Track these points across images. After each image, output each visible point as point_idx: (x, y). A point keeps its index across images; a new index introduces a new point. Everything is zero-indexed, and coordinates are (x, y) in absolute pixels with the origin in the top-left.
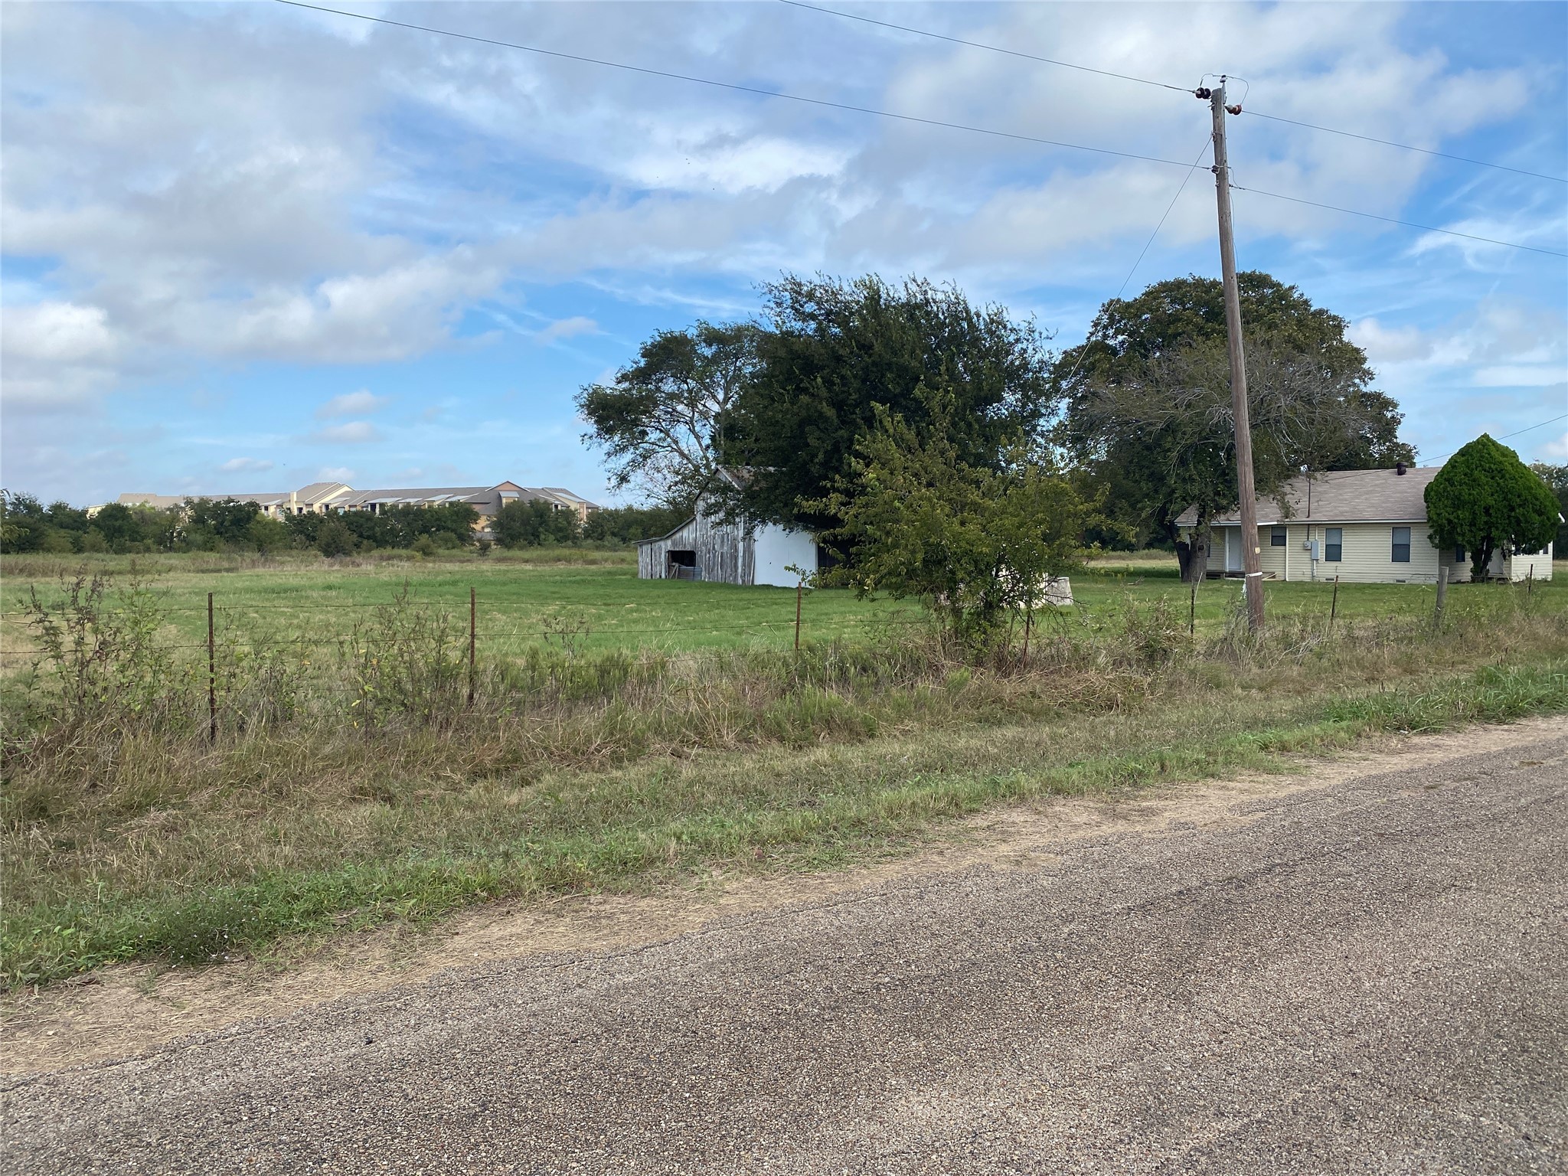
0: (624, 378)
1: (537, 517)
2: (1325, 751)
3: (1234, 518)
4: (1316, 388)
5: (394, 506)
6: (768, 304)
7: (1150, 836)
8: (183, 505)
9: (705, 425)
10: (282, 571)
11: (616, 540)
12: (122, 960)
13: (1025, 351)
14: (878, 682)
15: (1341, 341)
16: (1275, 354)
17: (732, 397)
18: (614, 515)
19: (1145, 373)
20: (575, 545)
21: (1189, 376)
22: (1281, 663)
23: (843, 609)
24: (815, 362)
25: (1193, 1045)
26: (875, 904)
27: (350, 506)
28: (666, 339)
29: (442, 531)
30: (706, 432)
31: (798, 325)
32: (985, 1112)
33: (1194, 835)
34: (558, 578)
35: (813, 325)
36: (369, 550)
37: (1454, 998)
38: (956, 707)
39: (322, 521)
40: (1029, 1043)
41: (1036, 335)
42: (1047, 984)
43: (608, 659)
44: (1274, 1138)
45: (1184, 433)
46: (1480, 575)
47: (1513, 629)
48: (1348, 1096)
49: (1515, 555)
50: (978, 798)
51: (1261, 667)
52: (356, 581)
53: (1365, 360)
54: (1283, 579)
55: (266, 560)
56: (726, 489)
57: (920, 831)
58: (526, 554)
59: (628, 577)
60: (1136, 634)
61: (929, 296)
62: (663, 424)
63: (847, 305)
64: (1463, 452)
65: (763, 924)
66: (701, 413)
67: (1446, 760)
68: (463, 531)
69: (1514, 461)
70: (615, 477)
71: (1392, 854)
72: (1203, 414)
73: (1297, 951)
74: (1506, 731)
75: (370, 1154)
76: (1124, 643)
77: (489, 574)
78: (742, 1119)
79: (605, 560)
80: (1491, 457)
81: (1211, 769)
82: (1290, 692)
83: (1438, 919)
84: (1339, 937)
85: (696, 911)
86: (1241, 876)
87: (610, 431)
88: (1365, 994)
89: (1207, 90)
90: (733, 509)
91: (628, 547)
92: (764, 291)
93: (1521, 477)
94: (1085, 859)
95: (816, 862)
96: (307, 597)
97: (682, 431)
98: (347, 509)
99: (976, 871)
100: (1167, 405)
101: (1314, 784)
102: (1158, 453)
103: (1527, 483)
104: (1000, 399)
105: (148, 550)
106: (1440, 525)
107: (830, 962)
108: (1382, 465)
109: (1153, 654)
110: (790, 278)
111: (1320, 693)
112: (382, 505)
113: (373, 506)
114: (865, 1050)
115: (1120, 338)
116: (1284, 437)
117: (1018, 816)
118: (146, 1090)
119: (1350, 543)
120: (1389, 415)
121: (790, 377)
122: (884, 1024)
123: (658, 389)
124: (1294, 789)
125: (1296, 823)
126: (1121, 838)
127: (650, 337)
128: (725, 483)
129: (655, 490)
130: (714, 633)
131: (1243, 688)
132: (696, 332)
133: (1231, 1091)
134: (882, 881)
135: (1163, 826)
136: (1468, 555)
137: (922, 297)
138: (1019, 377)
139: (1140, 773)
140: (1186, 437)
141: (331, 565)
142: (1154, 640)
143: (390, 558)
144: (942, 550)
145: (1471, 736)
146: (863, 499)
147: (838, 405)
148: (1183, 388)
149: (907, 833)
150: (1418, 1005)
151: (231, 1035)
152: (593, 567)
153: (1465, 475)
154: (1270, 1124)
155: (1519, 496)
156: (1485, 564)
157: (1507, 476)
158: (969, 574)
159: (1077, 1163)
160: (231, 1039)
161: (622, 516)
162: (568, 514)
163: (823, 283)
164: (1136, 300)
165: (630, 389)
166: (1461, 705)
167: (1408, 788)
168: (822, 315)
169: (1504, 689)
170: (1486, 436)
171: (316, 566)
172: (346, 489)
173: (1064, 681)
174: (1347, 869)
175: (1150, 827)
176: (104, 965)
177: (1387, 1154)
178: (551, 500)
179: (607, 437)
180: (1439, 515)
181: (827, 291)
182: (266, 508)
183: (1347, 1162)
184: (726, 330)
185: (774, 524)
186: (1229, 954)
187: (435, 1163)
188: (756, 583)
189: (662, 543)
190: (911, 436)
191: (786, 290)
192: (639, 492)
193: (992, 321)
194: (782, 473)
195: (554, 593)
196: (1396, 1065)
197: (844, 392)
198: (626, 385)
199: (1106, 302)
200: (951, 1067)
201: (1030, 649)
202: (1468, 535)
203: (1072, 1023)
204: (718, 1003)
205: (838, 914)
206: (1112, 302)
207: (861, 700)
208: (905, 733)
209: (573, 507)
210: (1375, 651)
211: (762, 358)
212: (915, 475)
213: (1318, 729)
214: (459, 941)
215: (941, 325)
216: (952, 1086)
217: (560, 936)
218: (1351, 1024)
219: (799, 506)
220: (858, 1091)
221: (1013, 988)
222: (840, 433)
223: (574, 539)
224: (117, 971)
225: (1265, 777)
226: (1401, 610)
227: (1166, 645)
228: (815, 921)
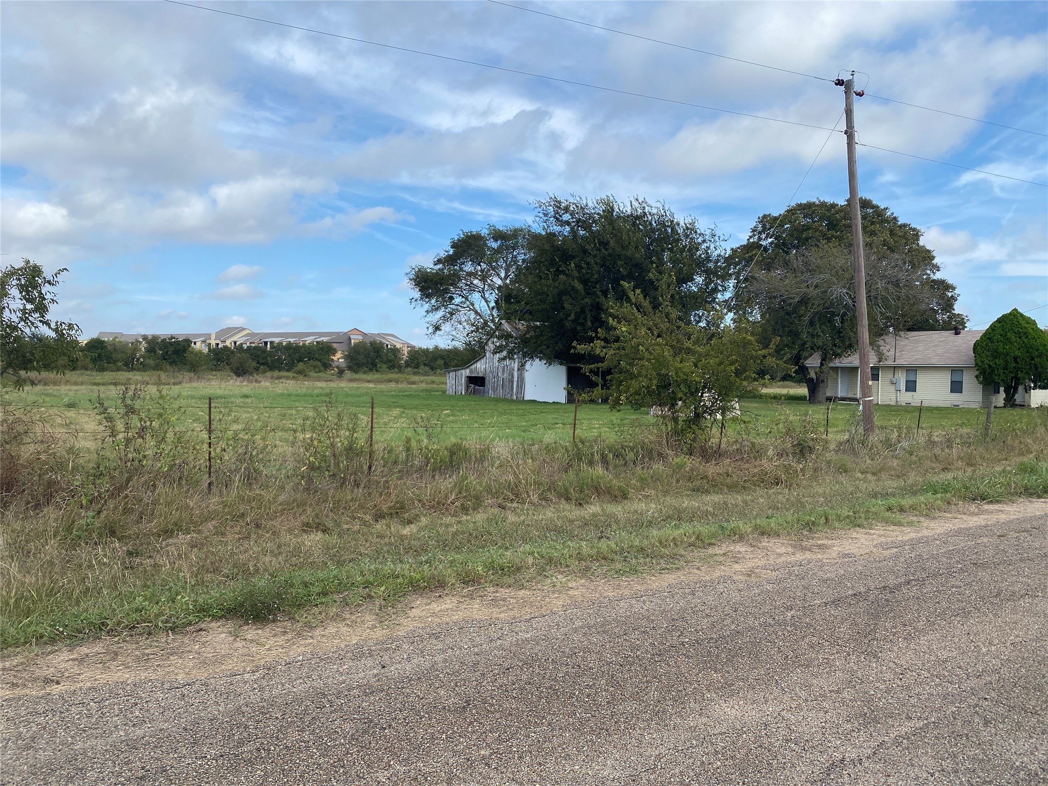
0: (439, 261)
1: (375, 352)
2: (929, 512)
3: (853, 360)
4: (902, 276)
5: (280, 343)
6: (539, 214)
7: (828, 561)
8: (141, 340)
9: (491, 293)
10: (210, 385)
11: (427, 368)
12: (215, 618)
13: (708, 248)
14: (626, 463)
15: (918, 245)
16: (874, 253)
17: (510, 275)
18: (426, 352)
19: (786, 264)
20: (400, 371)
21: (816, 266)
22: (886, 458)
23: (589, 417)
24: (570, 253)
25: (885, 681)
26: (666, 597)
27: (250, 343)
28: (467, 236)
29: (312, 361)
30: (492, 297)
31: (558, 228)
32: (768, 713)
33: (856, 561)
34: (393, 393)
35: (568, 228)
36: (264, 372)
37: (1039, 658)
38: (678, 481)
39: (232, 352)
40: (784, 677)
41: (717, 238)
42: (787, 644)
43: (454, 445)
44: (945, 732)
45: (813, 304)
46: (1010, 402)
47: (1037, 438)
48: (985, 710)
49: (1033, 389)
50: (713, 536)
51: (872, 460)
52: (260, 392)
53: (933, 258)
54: (876, 403)
55: (199, 378)
56: (508, 336)
57: (682, 556)
58: (369, 376)
59: (440, 393)
60: (791, 436)
61: (646, 211)
62: (464, 292)
63: (591, 216)
64: (999, 321)
65: (600, 607)
66: (489, 285)
67: (1008, 519)
68: (326, 361)
69: (1034, 327)
70: (431, 327)
71: (984, 575)
72: (826, 292)
73: (936, 630)
74: (1044, 502)
75: (410, 726)
76: (784, 442)
77: (347, 389)
78: (625, 713)
79: (421, 382)
80: (1020, 324)
81: (859, 522)
82: (892, 476)
83: (1021, 614)
84: (961, 622)
85: (556, 598)
86: (891, 586)
87: (429, 296)
88: (984, 655)
89: (842, 80)
90: (513, 350)
91: (435, 373)
92: (536, 206)
93: (1039, 338)
94: (790, 574)
95: (621, 572)
96: (232, 403)
97: (476, 297)
98: (248, 345)
99: (724, 579)
100: (802, 286)
101: (925, 533)
102: (795, 317)
103: (1043, 342)
104: (692, 280)
105: (118, 370)
106: (983, 369)
107: (648, 630)
108: (944, 329)
109: (802, 450)
110: (553, 197)
111: (913, 477)
112: (272, 343)
113: (266, 343)
114: (686, 678)
115: (770, 240)
116: (880, 308)
117: (740, 548)
118: (262, 689)
119: (922, 380)
120: (950, 294)
121: (552, 263)
122: (693, 664)
123: (461, 269)
124: (913, 535)
125: (919, 555)
126: (809, 562)
127: (457, 235)
128: (507, 332)
129: (458, 336)
130: (507, 430)
131: (862, 473)
132: (487, 232)
133: (914, 706)
134: (666, 584)
135: (834, 555)
136: (1002, 389)
137: (641, 211)
138: (704, 265)
139: (813, 523)
140: (814, 307)
141: (242, 382)
142: (804, 441)
143: (279, 378)
144: (668, 379)
145: (1021, 505)
146: (617, 345)
147: (584, 282)
148: (812, 274)
149: (674, 557)
150: (1017, 662)
151: (300, 661)
152: (414, 386)
153: (1001, 335)
154: (941, 724)
155: (1037, 350)
156: (1014, 395)
157: (1030, 337)
158: (685, 395)
159: (830, 742)
160: (300, 663)
161: (432, 352)
162: (395, 351)
163: (575, 202)
164: (781, 215)
165: (443, 269)
166: (1013, 485)
167: (987, 536)
168: (574, 222)
169: (1040, 475)
170: (1015, 310)
171: (231, 382)
172: (247, 331)
173: (747, 466)
174: (958, 583)
175: (826, 556)
176: (205, 621)
177: (1014, 741)
178: (384, 341)
179: (427, 300)
180: (983, 362)
181: (577, 207)
182: (195, 343)
183: (991, 745)
184: (507, 231)
185: (540, 360)
186: (894, 630)
187: (451, 732)
188: (525, 399)
189: (463, 371)
190: (646, 304)
191: (551, 206)
192: (446, 337)
193: (687, 228)
194: (546, 326)
195: (394, 402)
196: (1011, 694)
197: (588, 273)
198: (440, 266)
199: (761, 216)
200: (741, 688)
201: (723, 446)
202: (1002, 376)
203: (808, 666)
204: (587, 650)
205: (644, 602)
206: (765, 216)
207: (617, 476)
208: (646, 497)
209: (398, 346)
210: (947, 450)
211: (530, 249)
212: (649, 329)
213: (922, 499)
214: (415, 612)
215: (653, 230)
216: (745, 698)
217: (476, 610)
218: (978, 671)
219: (575, 348)
220: (689, 699)
221: (766, 646)
222: (586, 300)
223: (400, 367)
224: (213, 625)
225: (892, 528)
226: (962, 425)
227: (811, 444)
228: (631, 606)
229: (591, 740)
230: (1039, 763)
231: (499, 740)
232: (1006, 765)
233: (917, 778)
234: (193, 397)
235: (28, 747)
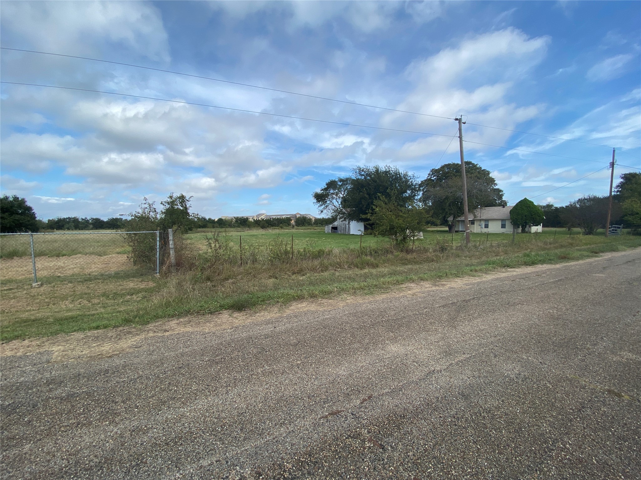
0: (322, 190)
1: (304, 220)
2: (486, 272)
3: (463, 218)
4: (483, 188)
5: (275, 218)
6: (354, 173)
7: (444, 290)
11: (320, 225)
12: (226, 309)
13: (412, 181)
14: (379, 255)
15: (489, 177)
17: (345, 193)
18: (320, 219)
19: (440, 185)
20: (312, 226)
21: (451, 186)
22: (474, 251)
23: (371, 239)
24: (364, 185)
25: (457, 338)
26: (381, 303)
27: (266, 218)
28: (331, 181)
29: (285, 223)
30: (340, 201)
31: (360, 177)
32: (408, 350)
33: (455, 290)
34: (308, 233)
35: (363, 177)
36: (270, 227)
37: (521, 330)
38: (397, 261)
39: (261, 221)
40: (418, 335)
41: (415, 177)
42: (421, 322)
43: (320, 250)
44: (478, 360)
46: (523, 231)
47: (532, 244)
48: (495, 351)
49: (533, 226)
50: (403, 281)
51: (469, 252)
52: (268, 233)
53: (495, 181)
54: (474, 232)
56: (344, 213)
57: (390, 288)
58: (302, 228)
59: (323, 232)
60: (439, 245)
61: (390, 169)
62: (330, 200)
63: (371, 172)
64: (519, 202)
65: (356, 306)
66: (338, 197)
67: (517, 274)
68: (289, 223)
69: (533, 204)
70: (320, 211)
71: (504, 296)
72: (455, 194)
73: (481, 317)
74: (532, 268)
76: (436, 247)
77: (295, 232)
78: (354, 348)
79: (318, 229)
80: (527, 203)
81: (458, 275)
82: (476, 258)
83: (516, 311)
84: (492, 315)
85: (341, 303)
86: (467, 300)
87: (319, 201)
89: (457, 119)
90: (346, 218)
91: (323, 226)
92: (352, 170)
93: (534, 208)
94: (429, 295)
95: (367, 294)
96: (258, 237)
97: (334, 201)
99: (404, 297)
100: (446, 193)
101: (484, 279)
102: (444, 204)
103: (536, 209)
104: (406, 192)
106: (513, 220)
107: (371, 315)
108: (499, 205)
109: (443, 249)
110: (358, 167)
111: (484, 259)
112: (273, 218)
113: (271, 218)
114: (380, 335)
115: (435, 177)
116: (475, 199)
117: (412, 285)
118: (232, 335)
119: (490, 224)
120: (501, 193)
121: (358, 189)
122: (384, 329)
123: (329, 192)
124: (479, 280)
125: (480, 288)
126: (437, 290)
127: (328, 181)
129: (329, 214)
131: (465, 257)
132: (338, 180)
133: (467, 349)
134: (382, 298)
135: (447, 288)
136: (520, 226)
137: (388, 170)
138: (411, 187)
139: (441, 276)
140: (450, 200)
141: (263, 230)
142: (443, 246)
143: (274, 229)
144: (394, 226)
146: (376, 215)
147: (369, 194)
148: (450, 189)
149: (387, 288)
150: (512, 331)
151: (248, 325)
152: (315, 230)
153: (520, 208)
154: (476, 356)
155: (534, 212)
156: (525, 228)
157: (531, 207)
158: (400, 231)
159: (430, 363)
161: (322, 220)
162: (310, 219)
163: (366, 167)
164: (439, 168)
166: (520, 261)
167: (507, 281)
168: (366, 175)
169: (531, 258)
170: (526, 198)
171: (260, 230)
172: (265, 215)
173: (422, 255)
174: (493, 299)
175: (444, 288)
176: (222, 310)
177: (506, 365)
178: (307, 216)
179: (319, 203)
180: (513, 217)
181: (366, 169)
182: (250, 219)
183: (496, 366)
184: (344, 179)
185: (355, 221)
186: (465, 317)
188: (350, 234)
189: (330, 225)
190: (386, 200)
191: (357, 170)
192: (325, 214)
193: (405, 175)
194: (357, 210)
195: (308, 236)
196: (507, 344)
197: (370, 192)
198: (323, 191)
199: (431, 169)
200: (400, 340)
201: (414, 248)
202: (521, 222)
203: (428, 331)
204: (347, 323)
205: (372, 305)
206: (433, 169)
207: (375, 259)
208: (385, 266)
209: (311, 218)
210: (498, 249)
211: (352, 185)
212: (387, 209)
213: (484, 267)
214: (292, 307)
215: (393, 176)
216: (401, 344)
217: (313, 307)
218: (495, 334)
219: (361, 216)
220: (379, 343)
221: (413, 323)
222: (370, 201)
223: (312, 225)
224: (225, 311)
225: (472, 277)
226: (504, 239)
227: (446, 247)
228: (367, 306)
229: (339, 359)
230: (515, 374)
231: (305, 358)
232: (501, 375)
233: (463, 379)
234: (247, 235)
235: (150, 354)
